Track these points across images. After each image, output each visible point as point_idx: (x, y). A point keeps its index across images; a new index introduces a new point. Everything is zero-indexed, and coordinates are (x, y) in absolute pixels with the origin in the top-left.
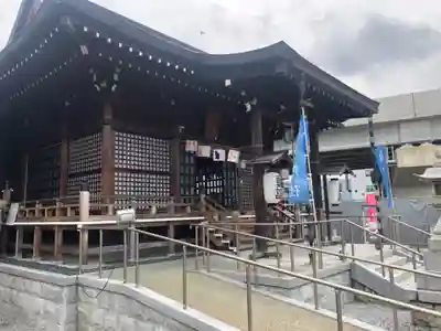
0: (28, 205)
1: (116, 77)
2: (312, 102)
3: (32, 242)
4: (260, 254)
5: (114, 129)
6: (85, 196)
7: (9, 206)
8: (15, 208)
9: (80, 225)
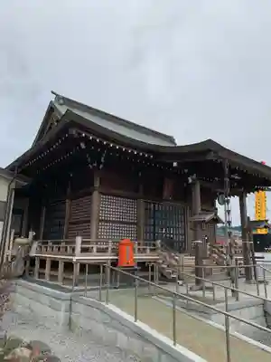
0: (43, 243)
1: (102, 160)
2: (238, 176)
3: (45, 268)
4: (198, 287)
5: (101, 193)
6: (79, 240)
7: (32, 243)
8: (35, 245)
9: (75, 259)
